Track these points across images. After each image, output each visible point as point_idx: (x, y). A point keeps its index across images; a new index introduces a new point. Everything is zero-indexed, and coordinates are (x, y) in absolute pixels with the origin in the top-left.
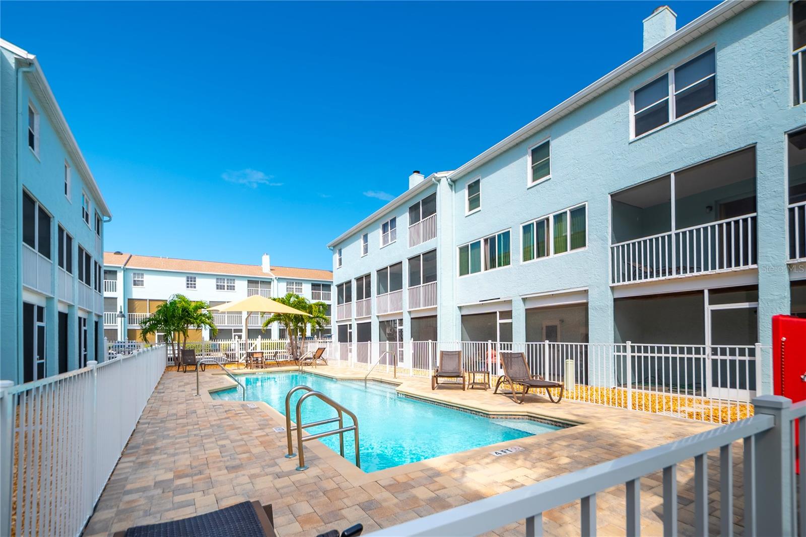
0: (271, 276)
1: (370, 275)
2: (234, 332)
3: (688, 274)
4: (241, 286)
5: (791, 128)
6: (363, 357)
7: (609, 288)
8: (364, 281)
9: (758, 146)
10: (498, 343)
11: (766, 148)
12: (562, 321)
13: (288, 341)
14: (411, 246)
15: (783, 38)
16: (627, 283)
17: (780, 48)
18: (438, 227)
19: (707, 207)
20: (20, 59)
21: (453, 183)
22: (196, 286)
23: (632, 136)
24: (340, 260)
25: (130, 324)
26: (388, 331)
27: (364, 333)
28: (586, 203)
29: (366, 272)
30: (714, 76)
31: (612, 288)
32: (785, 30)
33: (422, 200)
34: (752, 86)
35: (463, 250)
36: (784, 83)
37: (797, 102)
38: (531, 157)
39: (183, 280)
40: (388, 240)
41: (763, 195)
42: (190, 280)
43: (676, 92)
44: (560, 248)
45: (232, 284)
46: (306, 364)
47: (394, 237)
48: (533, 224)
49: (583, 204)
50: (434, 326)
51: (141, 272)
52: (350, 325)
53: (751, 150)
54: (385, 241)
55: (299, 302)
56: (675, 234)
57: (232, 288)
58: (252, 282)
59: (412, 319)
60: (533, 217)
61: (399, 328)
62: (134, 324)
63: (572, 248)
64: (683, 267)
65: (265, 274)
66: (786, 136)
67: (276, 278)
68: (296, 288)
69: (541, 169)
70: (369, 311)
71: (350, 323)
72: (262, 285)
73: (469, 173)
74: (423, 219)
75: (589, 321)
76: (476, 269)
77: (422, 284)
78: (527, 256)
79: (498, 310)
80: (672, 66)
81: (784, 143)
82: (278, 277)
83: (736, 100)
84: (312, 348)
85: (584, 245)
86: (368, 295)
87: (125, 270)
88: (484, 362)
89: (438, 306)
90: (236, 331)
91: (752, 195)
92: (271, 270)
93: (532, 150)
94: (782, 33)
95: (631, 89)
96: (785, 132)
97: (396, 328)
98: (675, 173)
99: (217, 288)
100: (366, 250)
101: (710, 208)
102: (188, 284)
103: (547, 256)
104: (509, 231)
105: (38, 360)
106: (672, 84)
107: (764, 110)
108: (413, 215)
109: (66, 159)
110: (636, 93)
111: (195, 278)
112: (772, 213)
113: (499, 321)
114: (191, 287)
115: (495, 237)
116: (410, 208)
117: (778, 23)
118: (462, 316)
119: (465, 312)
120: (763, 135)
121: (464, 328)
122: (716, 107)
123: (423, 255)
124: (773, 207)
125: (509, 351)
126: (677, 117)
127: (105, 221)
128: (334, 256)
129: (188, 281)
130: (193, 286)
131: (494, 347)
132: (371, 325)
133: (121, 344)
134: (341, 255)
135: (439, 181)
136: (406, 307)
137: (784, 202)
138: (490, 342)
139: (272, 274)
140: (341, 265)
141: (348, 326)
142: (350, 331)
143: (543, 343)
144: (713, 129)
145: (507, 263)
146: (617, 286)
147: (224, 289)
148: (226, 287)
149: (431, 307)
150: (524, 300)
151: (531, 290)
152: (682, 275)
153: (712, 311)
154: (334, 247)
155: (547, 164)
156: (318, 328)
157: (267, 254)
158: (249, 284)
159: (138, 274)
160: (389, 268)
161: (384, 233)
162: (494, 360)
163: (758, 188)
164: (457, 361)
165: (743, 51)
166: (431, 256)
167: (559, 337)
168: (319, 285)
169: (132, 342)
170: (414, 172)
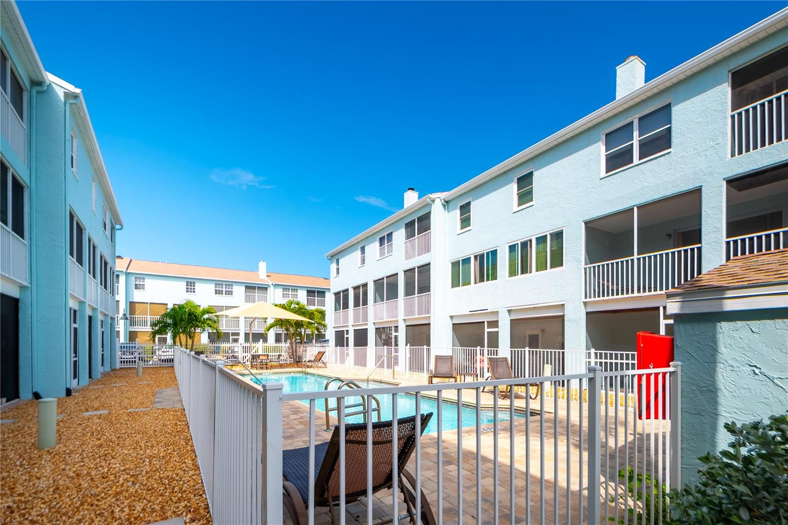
0: (268, 282)
1: (367, 284)
2: (232, 336)
3: (647, 293)
4: (239, 291)
5: (728, 176)
6: (361, 361)
7: (582, 303)
8: (361, 291)
9: (703, 189)
10: (486, 349)
11: (709, 191)
12: (543, 331)
13: (288, 345)
14: (406, 259)
15: (724, 101)
16: (597, 299)
17: (721, 109)
18: (432, 242)
19: (667, 235)
20: (68, 93)
21: (447, 203)
22: (196, 290)
23: (603, 173)
24: (338, 269)
25: (131, 326)
26: (383, 337)
27: (361, 338)
28: (564, 228)
29: (364, 282)
30: (670, 127)
31: (585, 303)
32: (725, 94)
33: (418, 218)
34: (699, 139)
35: (455, 265)
36: (723, 138)
37: (733, 155)
38: (516, 185)
39: (183, 285)
40: (384, 253)
41: (706, 230)
42: (189, 284)
43: (639, 137)
44: (541, 266)
45: (230, 290)
46: (308, 367)
47: (390, 251)
48: (518, 244)
49: (562, 229)
50: (428, 333)
51: (141, 277)
52: (347, 331)
53: (698, 192)
54: (382, 254)
55: (300, 308)
56: (637, 259)
57: (229, 293)
58: (250, 288)
59: (406, 326)
60: (518, 238)
61: (394, 334)
62: (135, 326)
63: (552, 267)
64: (643, 286)
65: (261, 280)
66: (725, 182)
67: (272, 284)
68: (292, 294)
69: (525, 196)
70: (365, 318)
71: (347, 329)
72: (259, 291)
73: (461, 195)
74: (418, 235)
75: (565, 331)
76: (467, 283)
77: (416, 295)
78: (512, 273)
79: (486, 320)
80: (637, 116)
81: (723, 188)
82: (274, 283)
83: (686, 149)
84: (311, 351)
85: (562, 265)
86: (365, 303)
87: (127, 274)
88: (474, 367)
89: (432, 315)
90: (233, 334)
91: (698, 228)
92: (268, 276)
93: (518, 179)
94: (723, 97)
95: (603, 132)
96: (724, 179)
97: (392, 334)
98: (637, 207)
99: (216, 293)
100: (363, 261)
101: (670, 236)
102: (187, 288)
103: (530, 273)
104: (496, 250)
105: (74, 357)
106: (636, 130)
107: (708, 159)
108: (409, 231)
109: (93, 176)
110: (607, 135)
111: (194, 283)
112: (713, 245)
113: (487, 330)
114: (191, 292)
115: (484, 254)
116: (406, 224)
117: (719, 88)
118: (453, 324)
119: (456, 321)
120: (707, 180)
121: (455, 335)
122: (671, 153)
123: (418, 267)
124: (713, 240)
125: (495, 357)
126: (640, 159)
127: (117, 229)
128: (332, 266)
129: (187, 285)
130: (192, 290)
131: (482, 354)
132: (367, 331)
133: (127, 345)
134: (338, 265)
135: (433, 201)
136: (401, 316)
137: (722, 237)
138: (479, 348)
139: (269, 281)
140: (338, 274)
141: (345, 331)
142: (347, 336)
143: (524, 349)
144: (669, 172)
145: (495, 278)
146: (589, 301)
147: (222, 294)
148: (224, 292)
149: (425, 316)
150: (509, 311)
151: (515, 303)
152: (641, 294)
153: (666, 325)
154: (332, 257)
155: (530, 192)
156: (317, 333)
157: (263, 261)
158: (247, 290)
159: (140, 278)
160: (385, 278)
161: (381, 246)
162: (482, 365)
163: (703, 223)
164: (450, 364)
165: (692, 108)
166: (425, 269)
167: (540, 344)
168: (314, 292)
169: (132, 344)
170: (409, 189)
